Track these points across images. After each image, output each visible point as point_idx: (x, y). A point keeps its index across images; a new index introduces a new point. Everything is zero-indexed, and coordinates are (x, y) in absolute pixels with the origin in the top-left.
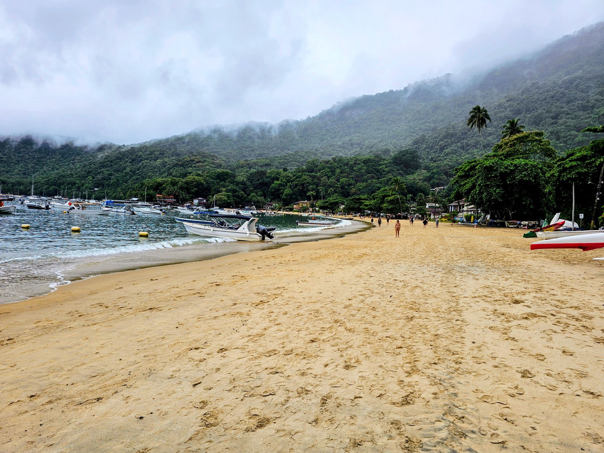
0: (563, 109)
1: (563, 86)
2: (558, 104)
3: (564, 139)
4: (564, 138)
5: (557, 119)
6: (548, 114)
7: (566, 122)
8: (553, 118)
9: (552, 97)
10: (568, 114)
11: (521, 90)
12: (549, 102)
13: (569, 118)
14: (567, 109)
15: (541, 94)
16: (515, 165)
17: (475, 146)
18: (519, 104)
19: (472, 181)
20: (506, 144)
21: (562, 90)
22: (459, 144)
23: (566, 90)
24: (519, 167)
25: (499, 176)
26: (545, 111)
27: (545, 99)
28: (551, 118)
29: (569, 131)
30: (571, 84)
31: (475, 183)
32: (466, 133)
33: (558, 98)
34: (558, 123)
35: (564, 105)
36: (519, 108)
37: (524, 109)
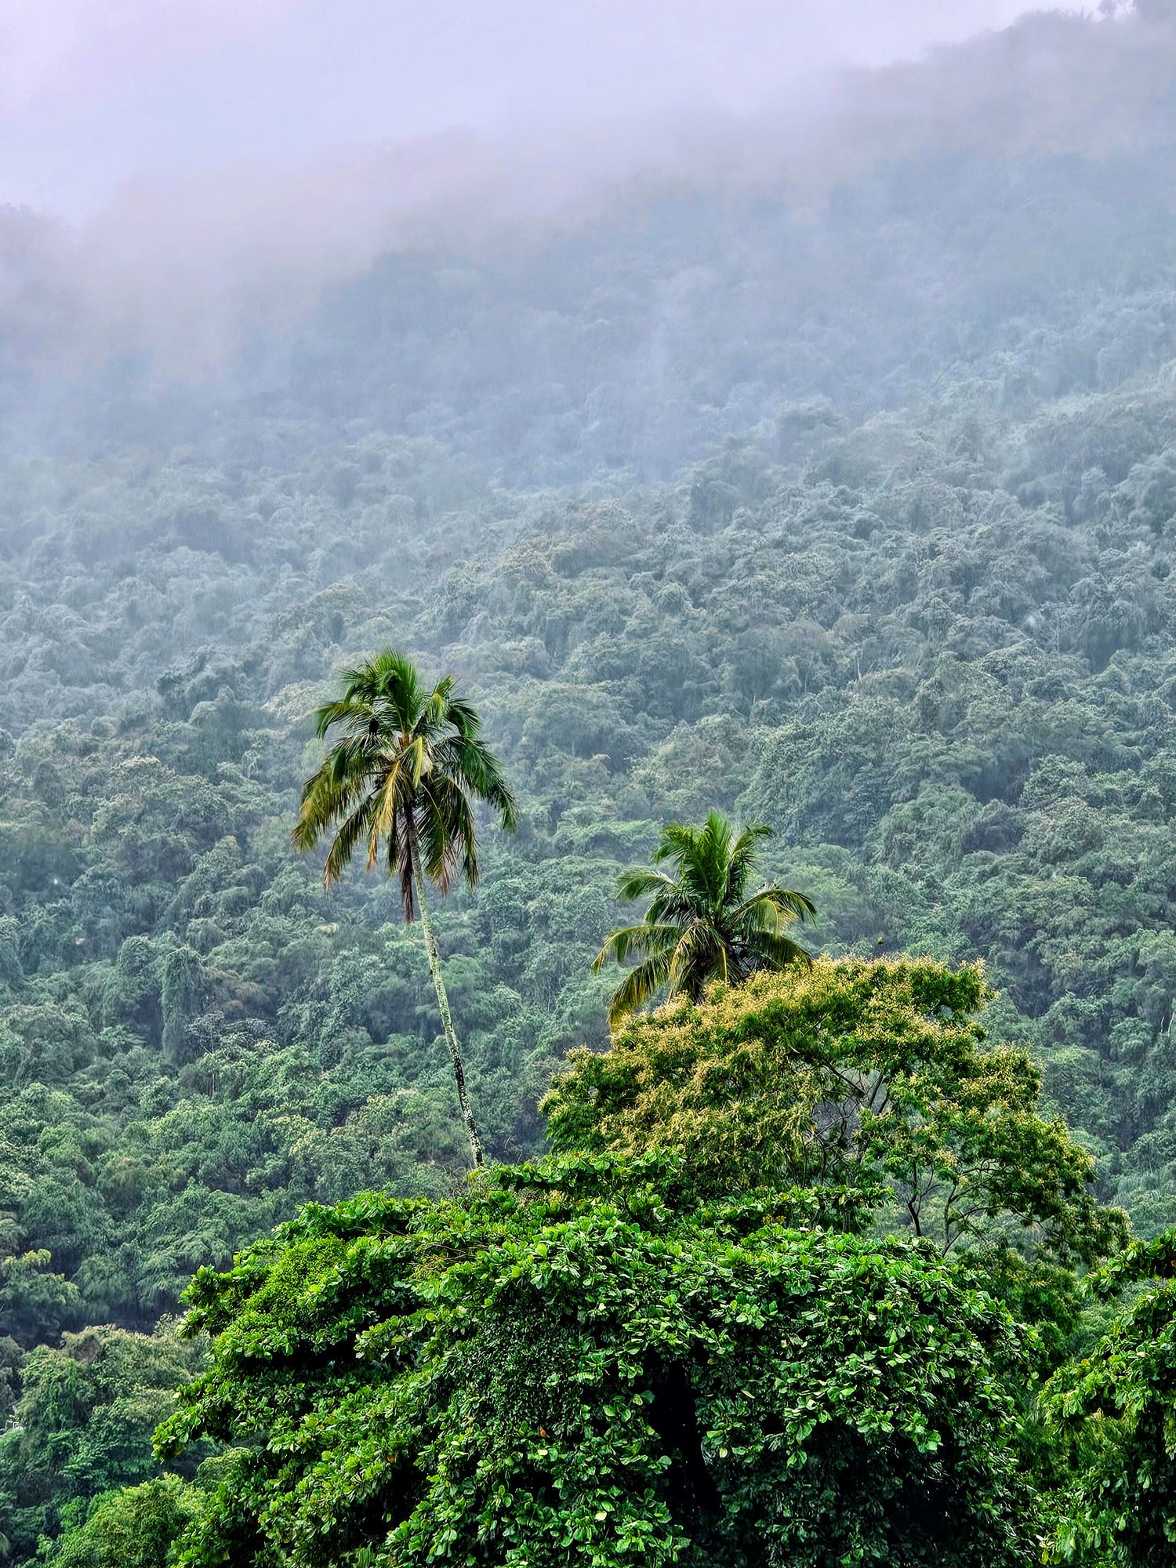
0: (1059, 706)
1: (1044, 481)
2: (1014, 648)
3: (1081, 1004)
4: (1080, 993)
5: (1012, 800)
6: (934, 743)
7: (1093, 841)
8: (982, 786)
9: (966, 578)
10: (1102, 760)
11: (689, 474)
12: (943, 624)
13: (1111, 797)
14: (1090, 711)
15: (863, 530)
16: (775, 1288)
17: (267, 1009)
18: (673, 605)
19: (383, 1424)
20: (672, 1066)
21: (1042, 520)
22: (103, 974)
23: (1072, 520)
24: (802, 1303)
25: (640, 1386)
26: (908, 711)
27: (906, 587)
28: (965, 782)
29: (1125, 931)
30: (1116, 472)
31: (415, 1444)
32: (174, 864)
33: (1010, 590)
34: (1028, 842)
35: (1065, 665)
36: (678, 652)
37: (728, 670)
